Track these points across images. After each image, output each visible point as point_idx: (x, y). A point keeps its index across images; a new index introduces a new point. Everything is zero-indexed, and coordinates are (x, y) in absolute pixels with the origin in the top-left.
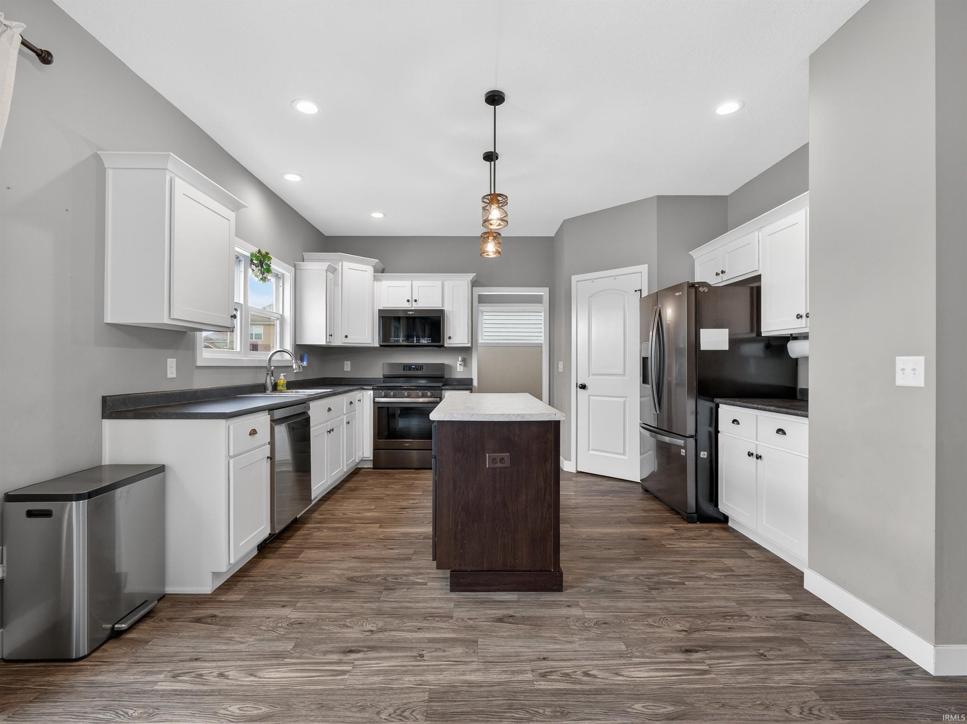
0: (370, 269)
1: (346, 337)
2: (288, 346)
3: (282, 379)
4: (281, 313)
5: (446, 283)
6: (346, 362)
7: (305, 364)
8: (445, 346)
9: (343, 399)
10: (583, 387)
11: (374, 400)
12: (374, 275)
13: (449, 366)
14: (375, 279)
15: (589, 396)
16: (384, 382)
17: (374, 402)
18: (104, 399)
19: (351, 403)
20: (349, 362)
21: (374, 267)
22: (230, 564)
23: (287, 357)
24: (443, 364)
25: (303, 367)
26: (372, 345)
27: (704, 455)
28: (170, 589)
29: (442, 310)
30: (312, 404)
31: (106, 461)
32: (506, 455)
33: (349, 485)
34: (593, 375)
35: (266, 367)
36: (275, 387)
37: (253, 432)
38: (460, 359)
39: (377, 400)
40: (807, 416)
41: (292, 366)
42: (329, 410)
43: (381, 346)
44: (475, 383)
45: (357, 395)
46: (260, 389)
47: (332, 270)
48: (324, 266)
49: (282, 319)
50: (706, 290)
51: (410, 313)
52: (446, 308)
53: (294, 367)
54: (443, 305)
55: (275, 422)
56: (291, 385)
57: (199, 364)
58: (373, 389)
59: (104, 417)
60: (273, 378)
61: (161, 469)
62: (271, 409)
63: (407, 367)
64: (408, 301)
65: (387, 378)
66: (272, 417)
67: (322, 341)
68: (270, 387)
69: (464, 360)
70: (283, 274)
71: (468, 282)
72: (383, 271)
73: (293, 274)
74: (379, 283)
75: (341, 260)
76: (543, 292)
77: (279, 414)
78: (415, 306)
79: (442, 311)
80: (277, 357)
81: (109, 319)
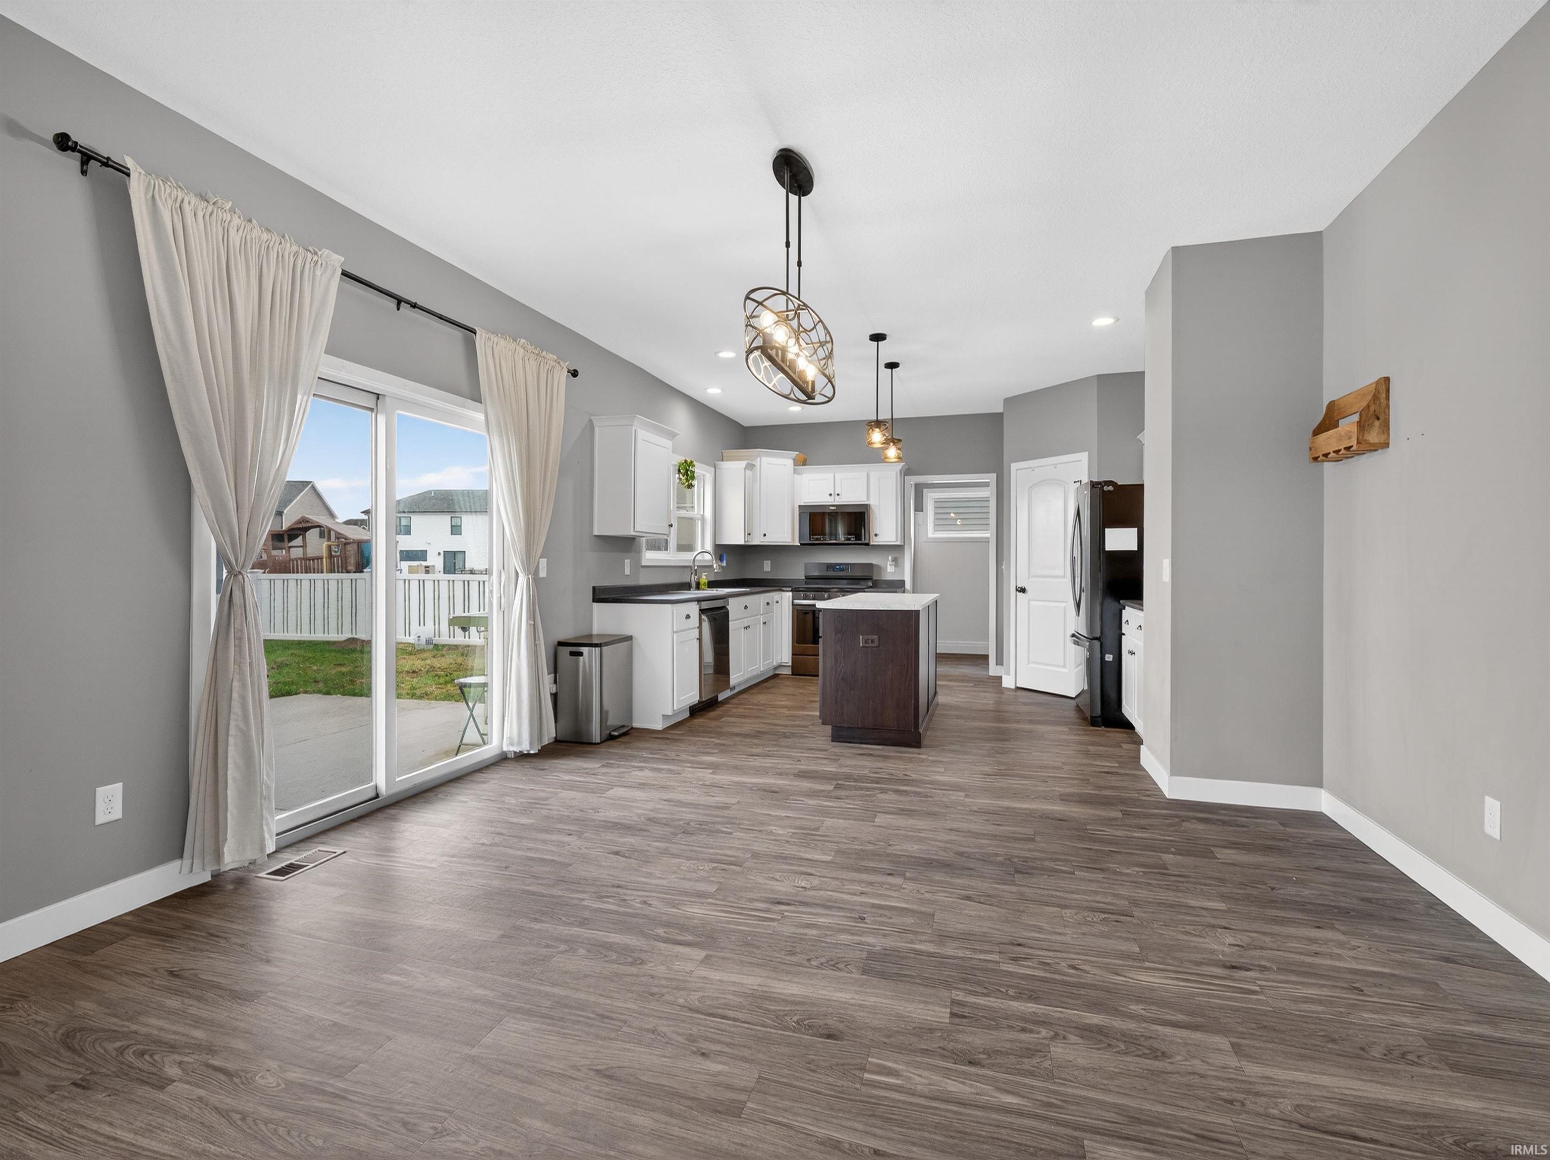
0: (790, 462)
1: (765, 535)
2: (709, 547)
3: (704, 579)
4: (702, 513)
5: (872, 475)
6: (765, 562)
7: (724, 564)
8: (871, 543)
9: (762, 599)
10: (1023, 590)
11: (793, 602)
12: (794, 469)
13: (879, 567)
14: (795, 472)
15: (1029, 600)
16: (806, 583)
17: (793, 604)
18: (594, 588)
19: (768, 603)
20: (769, 562)
21: (794, 460)
22: (674, 710)
23: (708, 557)
24: (872, 564)
25: (722, 567)
26: (792, 544)
27: (1109, 658)
28: (636, 724)
29: (867, 505)
30: (731, 600)
31: (595, 632)
32: (875, 637)
33: (766, 684)
34: (1034, 576)
35: (690, 567)
36: (698, 587)
37: (688, 617)
38: (890, 558)
39: (796, 602)
40: (1142, 610)
41: (713, 566)
42: (746, 607)
43: (801, 544)
44: (908, 586)
45: (776, 596)
46: (686, 586)
47: (750, 467)
48: (743, 464)
49: (703, 519)
50: (1111, 488)
51: (833, 508)
52: (872, 502)
53: (715, 566)
54: (868, 499)
55: (702, 611)
56: (712, 584)
57: (644, 564)
58: (791, 591)
59: (593, 601)
60: (696, 577)
61: (630, 638)
62: (699, 600)
63: (830, 567)
64: (831, 495)
65: (809, 578)
66: (700, 606)
67: (741, 542)
68: (694, 585)
69: (895, 560)
70: (704, 475)
71: (897, 473)
72: (804, 463)
73: (713, 474)
74: (799, 476)
75: (759, 456)
76: (991, 478)
77: (705, 605)
78: (839, 501)
79: (867, 507)
80: (699, 557)
81: (596, 533)
